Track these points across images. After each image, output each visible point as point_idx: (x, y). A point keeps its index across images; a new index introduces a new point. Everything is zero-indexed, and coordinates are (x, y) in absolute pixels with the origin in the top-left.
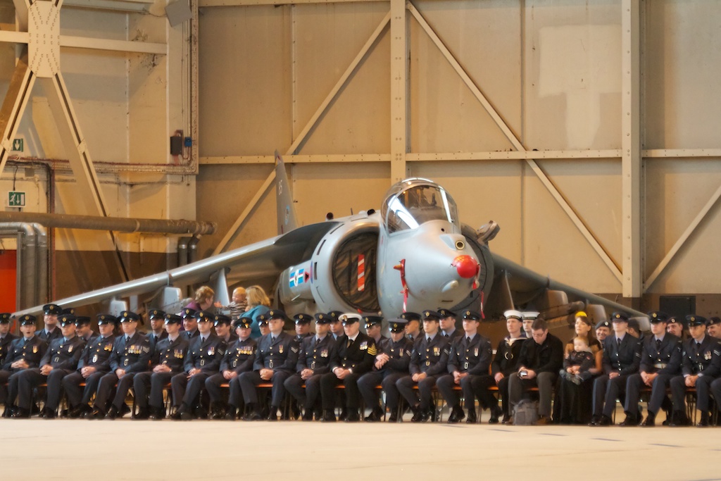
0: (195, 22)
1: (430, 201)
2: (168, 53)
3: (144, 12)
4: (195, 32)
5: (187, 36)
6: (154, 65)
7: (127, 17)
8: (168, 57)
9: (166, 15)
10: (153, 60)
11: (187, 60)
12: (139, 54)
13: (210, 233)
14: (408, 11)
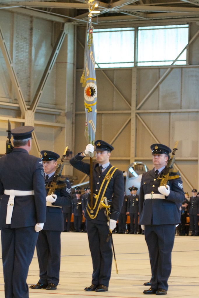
0: (74, 118)
1: (141, 169)
2: (66, 126)
3: (59, 115)
4: (74, 121)
5: (71, 122)
6: (62, 130)
7: (54, 116)
8: (66, 128)
9: (66, 116)
10: (61, 128)
11: (71, 129)
12: (58, 127)
13: (77, 179)
14: (136, 116)
